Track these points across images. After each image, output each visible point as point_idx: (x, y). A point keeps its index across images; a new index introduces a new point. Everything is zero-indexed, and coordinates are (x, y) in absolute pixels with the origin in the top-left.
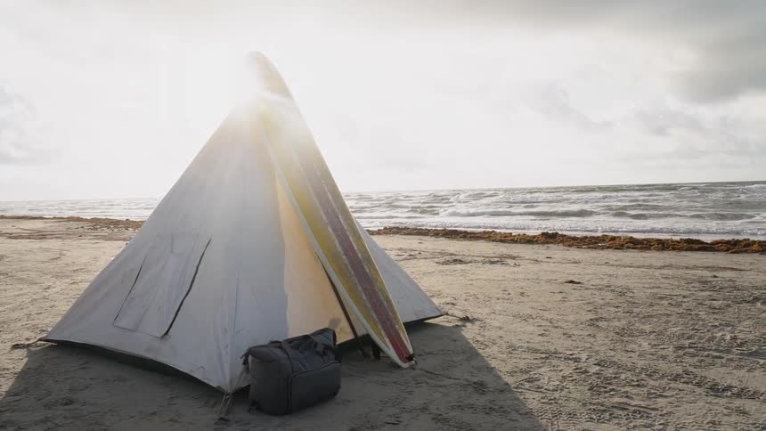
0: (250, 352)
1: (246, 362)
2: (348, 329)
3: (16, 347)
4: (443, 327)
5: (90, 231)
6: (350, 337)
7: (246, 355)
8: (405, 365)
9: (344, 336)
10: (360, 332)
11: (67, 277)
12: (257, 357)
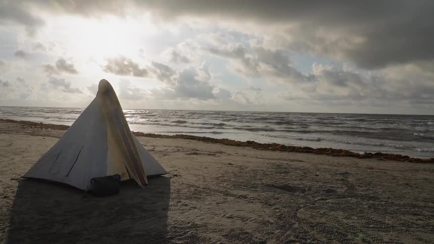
0: (92, 179)
1: (91, 182)
2: (128, 175)
3: (12, 179)
4: (166, 178)
5: (21, 129)
6: (128, 178)
7: (91, 180)
8: (144, 187)
9: (126, 178)
10: (132, 178)
11: (20, 154)
12: (95, 181)
